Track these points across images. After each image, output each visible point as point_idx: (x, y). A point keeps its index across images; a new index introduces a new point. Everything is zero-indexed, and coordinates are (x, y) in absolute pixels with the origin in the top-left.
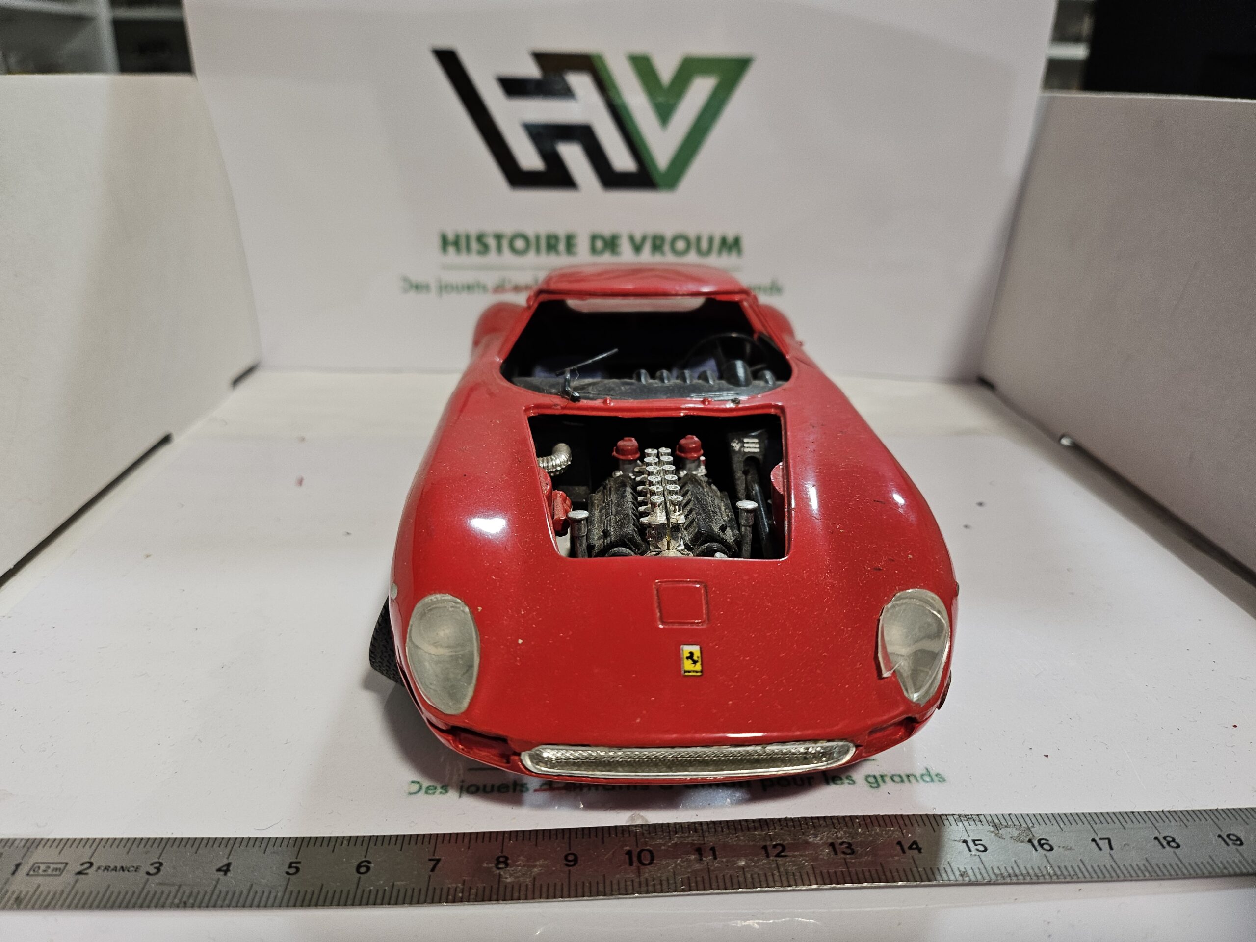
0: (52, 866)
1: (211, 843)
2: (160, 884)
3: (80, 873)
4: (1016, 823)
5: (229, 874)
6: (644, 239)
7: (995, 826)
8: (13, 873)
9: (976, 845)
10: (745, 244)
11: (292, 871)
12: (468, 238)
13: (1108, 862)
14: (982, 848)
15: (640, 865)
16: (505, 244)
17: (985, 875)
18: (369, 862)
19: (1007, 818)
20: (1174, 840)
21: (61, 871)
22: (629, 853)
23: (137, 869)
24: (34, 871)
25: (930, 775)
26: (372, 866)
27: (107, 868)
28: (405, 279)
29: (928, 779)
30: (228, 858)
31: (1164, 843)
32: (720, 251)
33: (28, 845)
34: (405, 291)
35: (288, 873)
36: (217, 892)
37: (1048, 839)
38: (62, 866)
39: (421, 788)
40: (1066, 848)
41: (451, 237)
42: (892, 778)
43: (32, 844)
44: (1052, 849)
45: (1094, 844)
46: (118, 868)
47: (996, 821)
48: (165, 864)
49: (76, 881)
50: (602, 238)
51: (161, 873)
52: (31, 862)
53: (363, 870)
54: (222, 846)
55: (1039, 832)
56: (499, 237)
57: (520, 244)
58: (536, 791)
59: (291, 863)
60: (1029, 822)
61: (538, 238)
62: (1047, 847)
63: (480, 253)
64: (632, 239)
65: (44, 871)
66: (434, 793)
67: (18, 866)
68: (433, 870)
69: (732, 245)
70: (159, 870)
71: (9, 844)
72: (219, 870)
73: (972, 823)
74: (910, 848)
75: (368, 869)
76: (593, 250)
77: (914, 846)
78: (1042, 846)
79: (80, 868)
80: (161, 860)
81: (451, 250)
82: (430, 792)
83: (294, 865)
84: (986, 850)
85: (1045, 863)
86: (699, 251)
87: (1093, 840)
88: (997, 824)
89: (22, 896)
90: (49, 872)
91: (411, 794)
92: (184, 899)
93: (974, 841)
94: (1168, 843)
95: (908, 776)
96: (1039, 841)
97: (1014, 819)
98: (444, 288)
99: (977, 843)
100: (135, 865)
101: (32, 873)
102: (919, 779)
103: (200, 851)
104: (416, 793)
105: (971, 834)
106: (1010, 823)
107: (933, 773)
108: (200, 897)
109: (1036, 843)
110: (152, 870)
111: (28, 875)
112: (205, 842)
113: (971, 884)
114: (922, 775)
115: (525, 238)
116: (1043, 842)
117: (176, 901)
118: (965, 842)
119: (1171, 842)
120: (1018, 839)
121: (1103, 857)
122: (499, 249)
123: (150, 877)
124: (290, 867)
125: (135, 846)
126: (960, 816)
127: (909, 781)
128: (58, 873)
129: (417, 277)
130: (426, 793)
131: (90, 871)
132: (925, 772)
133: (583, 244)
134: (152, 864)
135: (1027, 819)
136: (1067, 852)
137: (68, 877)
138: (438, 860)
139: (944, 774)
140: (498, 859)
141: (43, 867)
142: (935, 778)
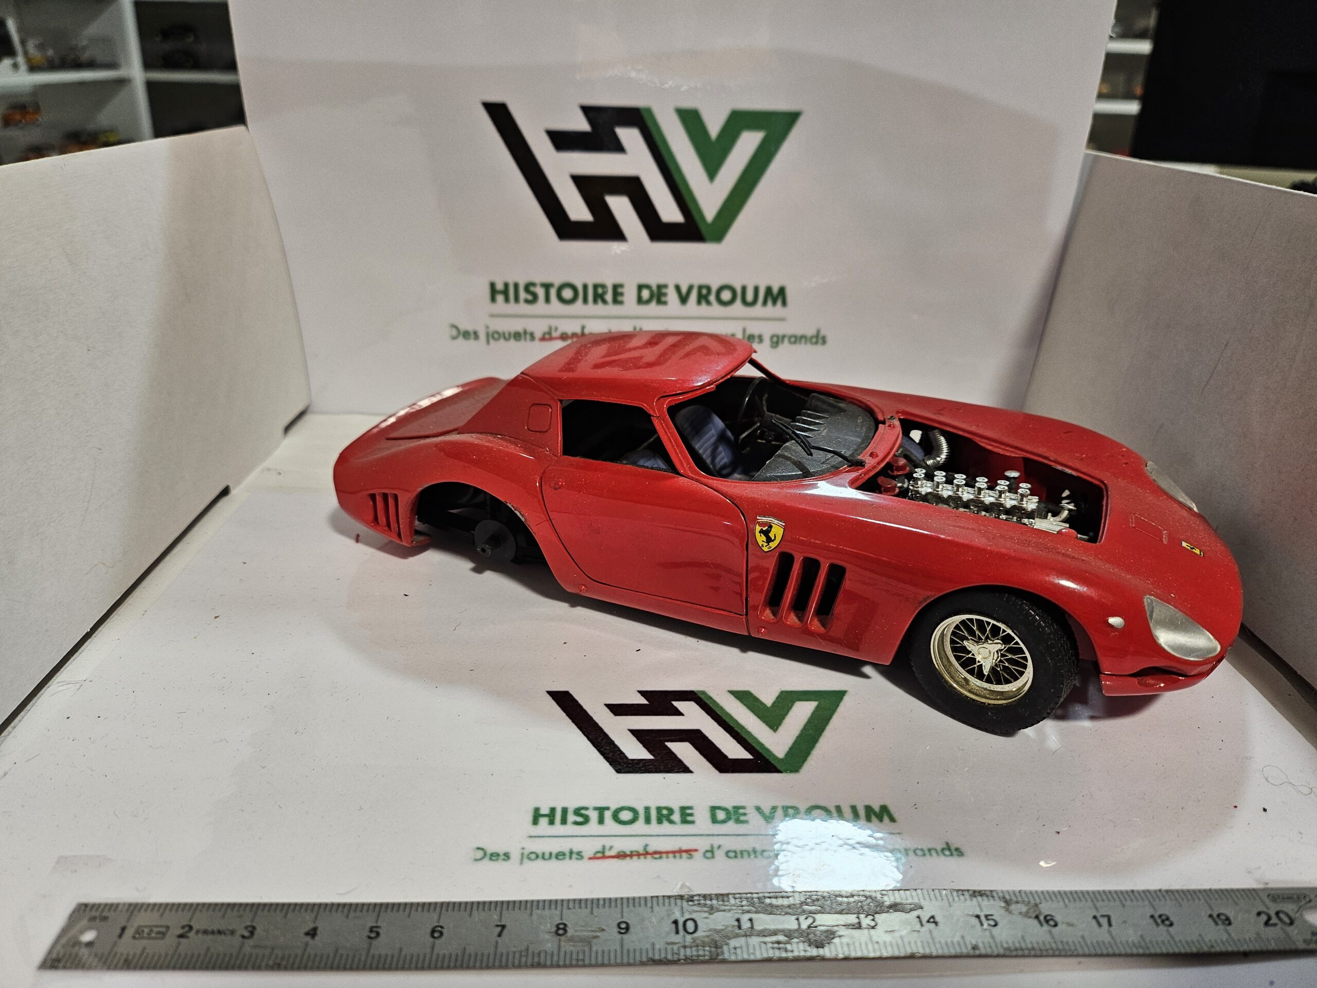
0: (155, 930)
2: (255, 947)
3: (181, 936)
5: (317, 938)
6: (690, 288)
9: (988, 920)
11: (373, 935)
12: (516, 286)
13: (1107, 938)
15: (685, 933)
16: (553, 292)
17: (994, 948)
18: (442, 927)
20: (1168, 919)
21: (163, 935)
22: (676, 922)
23: (233, 932)
24: (139, 934)
25: (949, 849)
26: (444, 931)
27: (205, 932)
29: (947, 853)
30: (314, 922)
31: (1159, 921)
33: (131, 908)
35: (369, 937)
36: (307, 954)
37: (1053, 914)
38: (163, 930)
39: (485, 854)
40: (1070, 925)
41: (500, 286)
43: (134, 908)
44: (1056, 925)
46: (216, 931)
47: (1007, 897)
48: (258, 927)
49: (179, 944)
51: (256, 936)
52: (136, 925)
53: (436, 935)
55: (1046, 908)
56: (547, 287)
57: (567, 294)
58: (590, 859)
60: (1037, 898)
61: (585, 287)
62: (1052, 923)
63: (527, 301)
64: (678, 288)
66: (497, 860)
67: (123, 929)
68: (500, 935)
69: (777, 296)
72: (307, 934)
74: (928, 921)
75: (441, 933)
76: (640, 300)
77: (932, 920)
78: (1047, 921)
79: (180, 932)
80: (254, 924)
81: (500, 298)
82: (494, 858)
83: (375, 929)
84: (996, 925)
86: (744, 302)
87: (1095, 917)
88: (1008, 901)
89: (130, 957)
90: (153, 935)
91: (476, 860)
92: (278, 961)
93: (986, 916)
94: (1163, 921)
96: (1045, 917)
97: (1024, 895)
99: (990, 917)
101: (137, 936)
102: (940, 853)
103: (289, 916)
104: (481, 859)
105: (984, 909)
107: (953, 848)
108: (291, 960)
109: (1042, 918)
110: (246, 934)
111: (134, 938)
113: (980, 956)
114: (943, 850)
116: (1049, 918)
117: (271, 963)
118: (978, 917)
119: (1165, 920)
120: (1026, 915)
121: (1102, 935)
123: (246, 941)
126: (974, 892)
127: (931, 855)
130: (491, 859)
131: (192, 934)
133: (630, 294)
134: (246, 928)
135: (1036, 896)
136: (1070, 929)
137: (170, 940)
138: (503, 927)
140: (558, 926)
141: (146, 930)
142: (955, 853)
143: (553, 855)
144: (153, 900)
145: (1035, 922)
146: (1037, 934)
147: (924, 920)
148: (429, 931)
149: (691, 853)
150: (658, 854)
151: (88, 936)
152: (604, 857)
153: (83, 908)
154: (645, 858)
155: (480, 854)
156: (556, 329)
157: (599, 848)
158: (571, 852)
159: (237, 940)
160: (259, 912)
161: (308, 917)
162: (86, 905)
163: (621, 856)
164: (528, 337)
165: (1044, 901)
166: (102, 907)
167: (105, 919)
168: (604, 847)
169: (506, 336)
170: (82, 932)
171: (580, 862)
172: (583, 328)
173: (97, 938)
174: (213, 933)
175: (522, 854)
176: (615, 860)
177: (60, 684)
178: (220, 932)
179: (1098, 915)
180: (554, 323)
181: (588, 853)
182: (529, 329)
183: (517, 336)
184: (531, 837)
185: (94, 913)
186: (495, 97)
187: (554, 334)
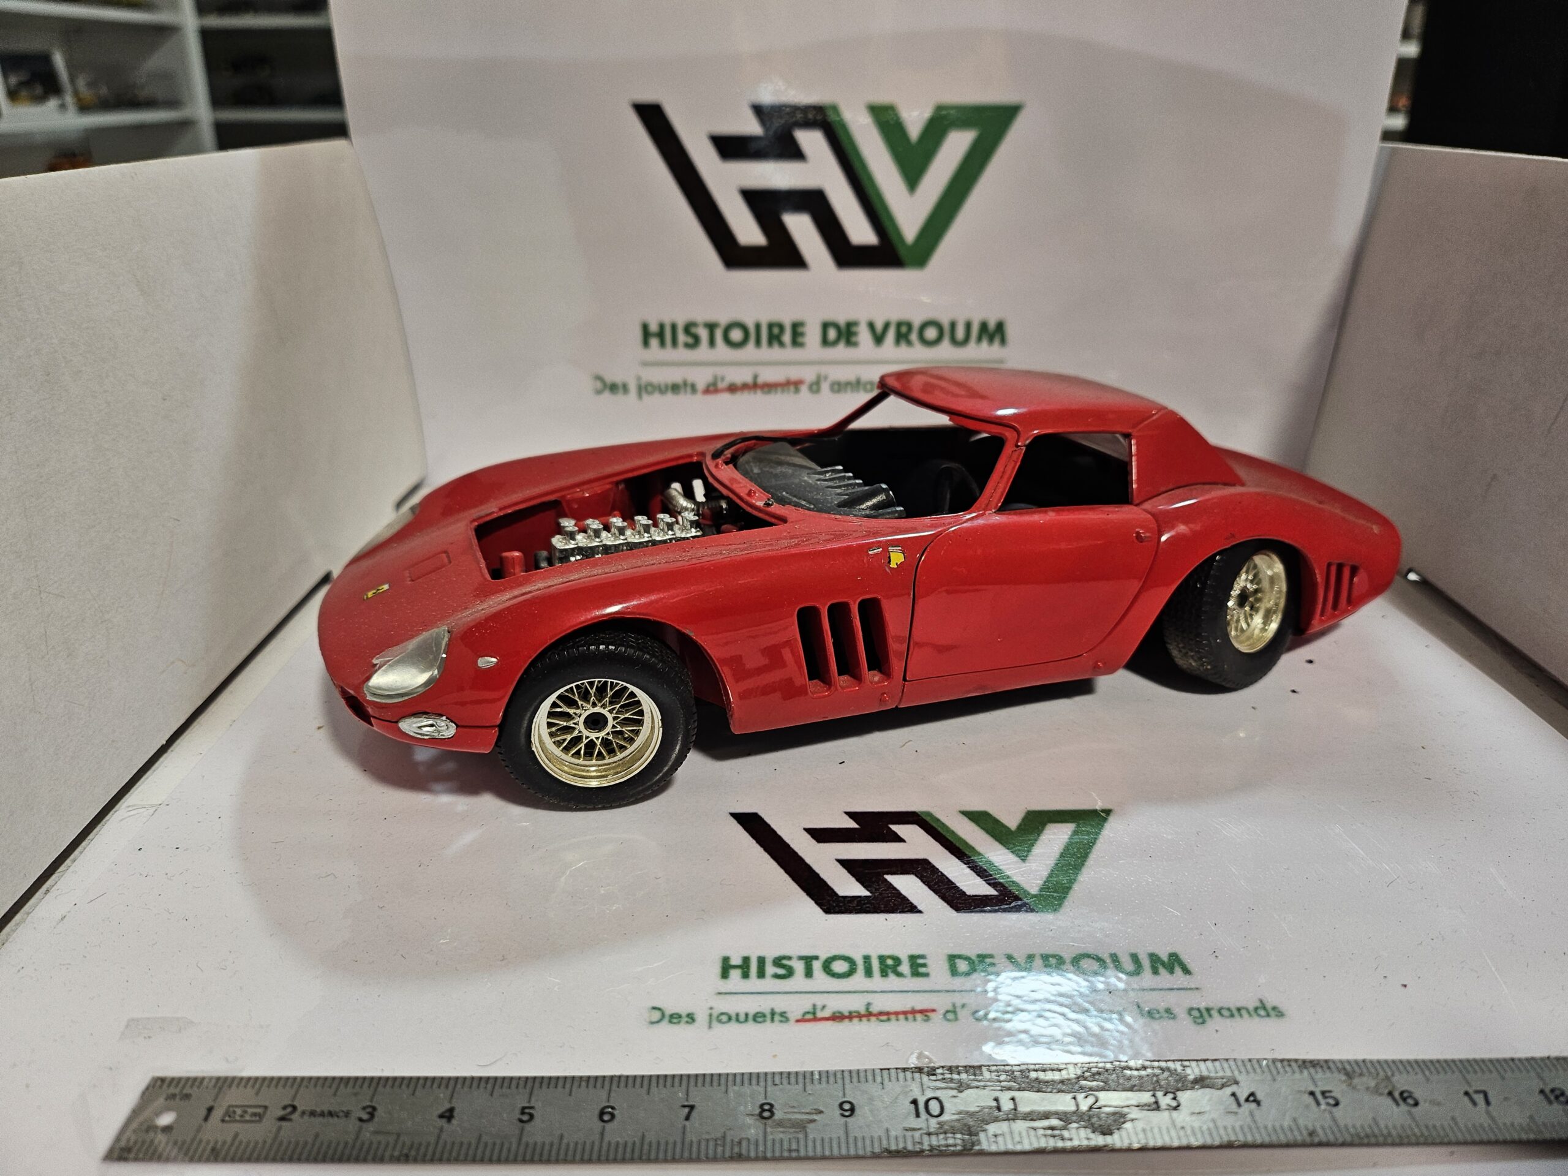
0: (250, 1110)
1: (429, 1083)
2: (377, 1132)
3: (282, 1119)
4: (1373, 1070)
5: (454, 1122)
6: (887, 326)
7: (1347, 1074)
8: (206, 1119)
10: (1010, 331)
11: (525, 1118)
12: (674, 327)
13: (1486, 1121)
14: (1332, 1102)
15: (928, 1116)
16: (719, 334)
17: (1338, 1135)
18: (613, 1108)
19: (1362, 1064)
21: (260, 1117)
22: (915, 1102)
23: (347, 1114)
24: (229, 1116)
25: (1264, 1008)
26: (616, 1112)
27: (313, 1114)
28: (599, 378)
30: (450, 1102)
31: (1552, 1098)
32: (979, 339)
34: (599, 392)
35: (521, 1121)
36: (441, 1142)
39: (663, 1015)
40: (1434, 1103)
41: (654, 328)
42: (1220, 1011)
43: (223, 1083)
44: (1416, 1104)
45: (1466, 1099)
46: (326, 1112)
47: (1348, 1067)
49: (279, 1129)
50: (836, 326)
51: (376, 1119)
52: (225, 1105)
54: (443, 1087)
55: (1402, 1082)
56: (711, 327)
57: (736, 335)
58: (798, 1021)
59: (524, 1108)
60: (1388, 1070)
61: (758, 327)
62: (1410, 1101)
63: (687, 346)
64: (871, 326)
65: (242, 1116)
66: (679, 1022)
67: (210, 1110)
68: (687, 1118)
69: (994, 333)
70: (372, 1115)
71: (197, 1083)
72: (441, 1116)
73: (1320, 1070)
74: (1247, 1100)
75: (613, 1116)
76: (825, 342)
77: (1251, 1098)
78: (1404, 1100)
79: (281, 1113)
80: (374, 1104)
81: (654, 342)
82: (675, 1021)
83: (527, 1111)
85: (1409, 1121)
86: (954, 341)
87: (1466, 1093)
89: (219, 1146)
90: (247, 1117)
91: (652, 1023)
92: (405, 1151)
94: (1557, 1098)
95: (1239, 1010)
96: (1401, 1093)
98: (645, 389)
99: (1327, 1094)
100: (345, 1109)
101: (227, 1118)
103: (417, 1093)
104: (658, 1022)
105: (1319, 1083)
106: (1365, 1070)
107: (1269, 1006)
108: (423, 1150)
109: (1397, 1094)
110: (365, 1117)
111: (223, 1121)
112: (421, 1082)
113: (1321, 1144)
114: (1256, 1009)
115: (744, 328)
116: (1405, 1095)
117: (396, 1153)
118: (1312, 1093)
120: (1376, 1091)
121: (1478, 1115)
122: (712, 342)
123: (364, 1125)
124: (523, 1113)
125: (342, 1086)
126: (1304, 1061)
128: (258, 1118)
129: (614, 375)
130: (670, 1022)
131: (295, 1116)
132: (1258, 1004)
133: (812, 335)
134: (364, 1108)
136: (1436, 1108)
137: (269, 1124)
138: (692, 1107)
139: (1283, 1007)
140: (762, 1106)
141: (239, 1111)
142: (1272, 1013)
143: (750, 1017)
144: (246, 1073)
145: (1389, 1101)
146: (1393, 1115)
147: (1242, 1099)
148: (597, 1112)
149: (928, 1014)
150: (885, 1016)
151: (166, 1119)
152: (815, 1019)
153: (159, 1083)
154: (869, 1020)
155: (657, 1015)
156: (723, 379)
157: (809, 1008)
158: (773, 1013)
159: (352, 1125)
160: (380, 1088)
161: (443, 1094)
162: (163, 1080)
163: (838, 1017)
164: (689, 389)
165: (1397, 1073)
166: (182, 1082)
167: (187, 1096)
168: (814, 1006)
169: (662, 389)
170: (158, 1114)
171: (784, 1025)
172: (756, 377)
173: (177, 1121)
174: (322, 1114)
175: (711, 1015)
176: (830, 1023)
177: (130, 809)
178: (331, 1114)
179: (1471, 1091)
180: (720, 371)
181: (795, 1013)
182: (690, 380)
183: (675, 388)
184: (720, 993)
185: (172, 1090)
186: (647, 96)
187: (721, 385)
